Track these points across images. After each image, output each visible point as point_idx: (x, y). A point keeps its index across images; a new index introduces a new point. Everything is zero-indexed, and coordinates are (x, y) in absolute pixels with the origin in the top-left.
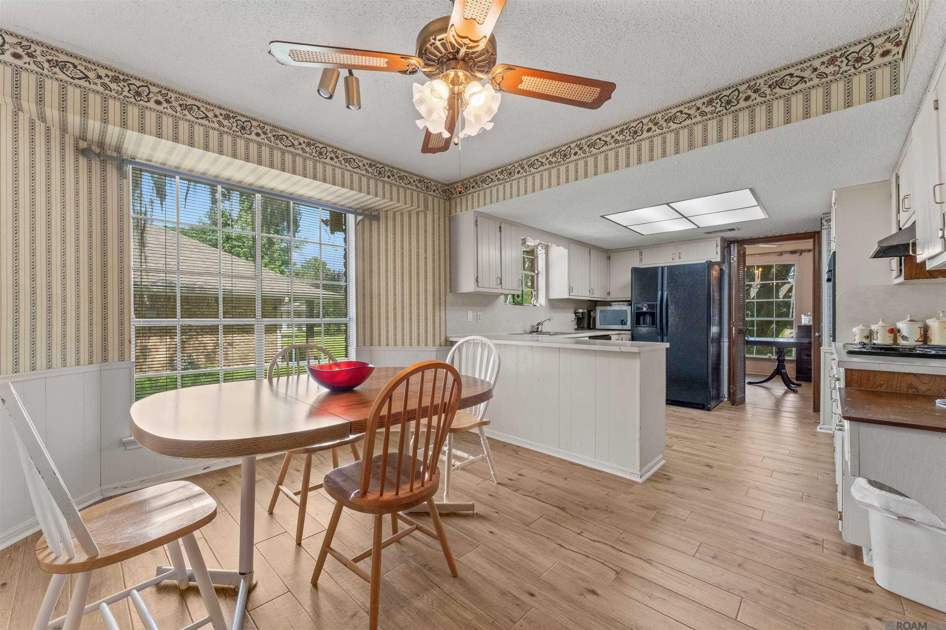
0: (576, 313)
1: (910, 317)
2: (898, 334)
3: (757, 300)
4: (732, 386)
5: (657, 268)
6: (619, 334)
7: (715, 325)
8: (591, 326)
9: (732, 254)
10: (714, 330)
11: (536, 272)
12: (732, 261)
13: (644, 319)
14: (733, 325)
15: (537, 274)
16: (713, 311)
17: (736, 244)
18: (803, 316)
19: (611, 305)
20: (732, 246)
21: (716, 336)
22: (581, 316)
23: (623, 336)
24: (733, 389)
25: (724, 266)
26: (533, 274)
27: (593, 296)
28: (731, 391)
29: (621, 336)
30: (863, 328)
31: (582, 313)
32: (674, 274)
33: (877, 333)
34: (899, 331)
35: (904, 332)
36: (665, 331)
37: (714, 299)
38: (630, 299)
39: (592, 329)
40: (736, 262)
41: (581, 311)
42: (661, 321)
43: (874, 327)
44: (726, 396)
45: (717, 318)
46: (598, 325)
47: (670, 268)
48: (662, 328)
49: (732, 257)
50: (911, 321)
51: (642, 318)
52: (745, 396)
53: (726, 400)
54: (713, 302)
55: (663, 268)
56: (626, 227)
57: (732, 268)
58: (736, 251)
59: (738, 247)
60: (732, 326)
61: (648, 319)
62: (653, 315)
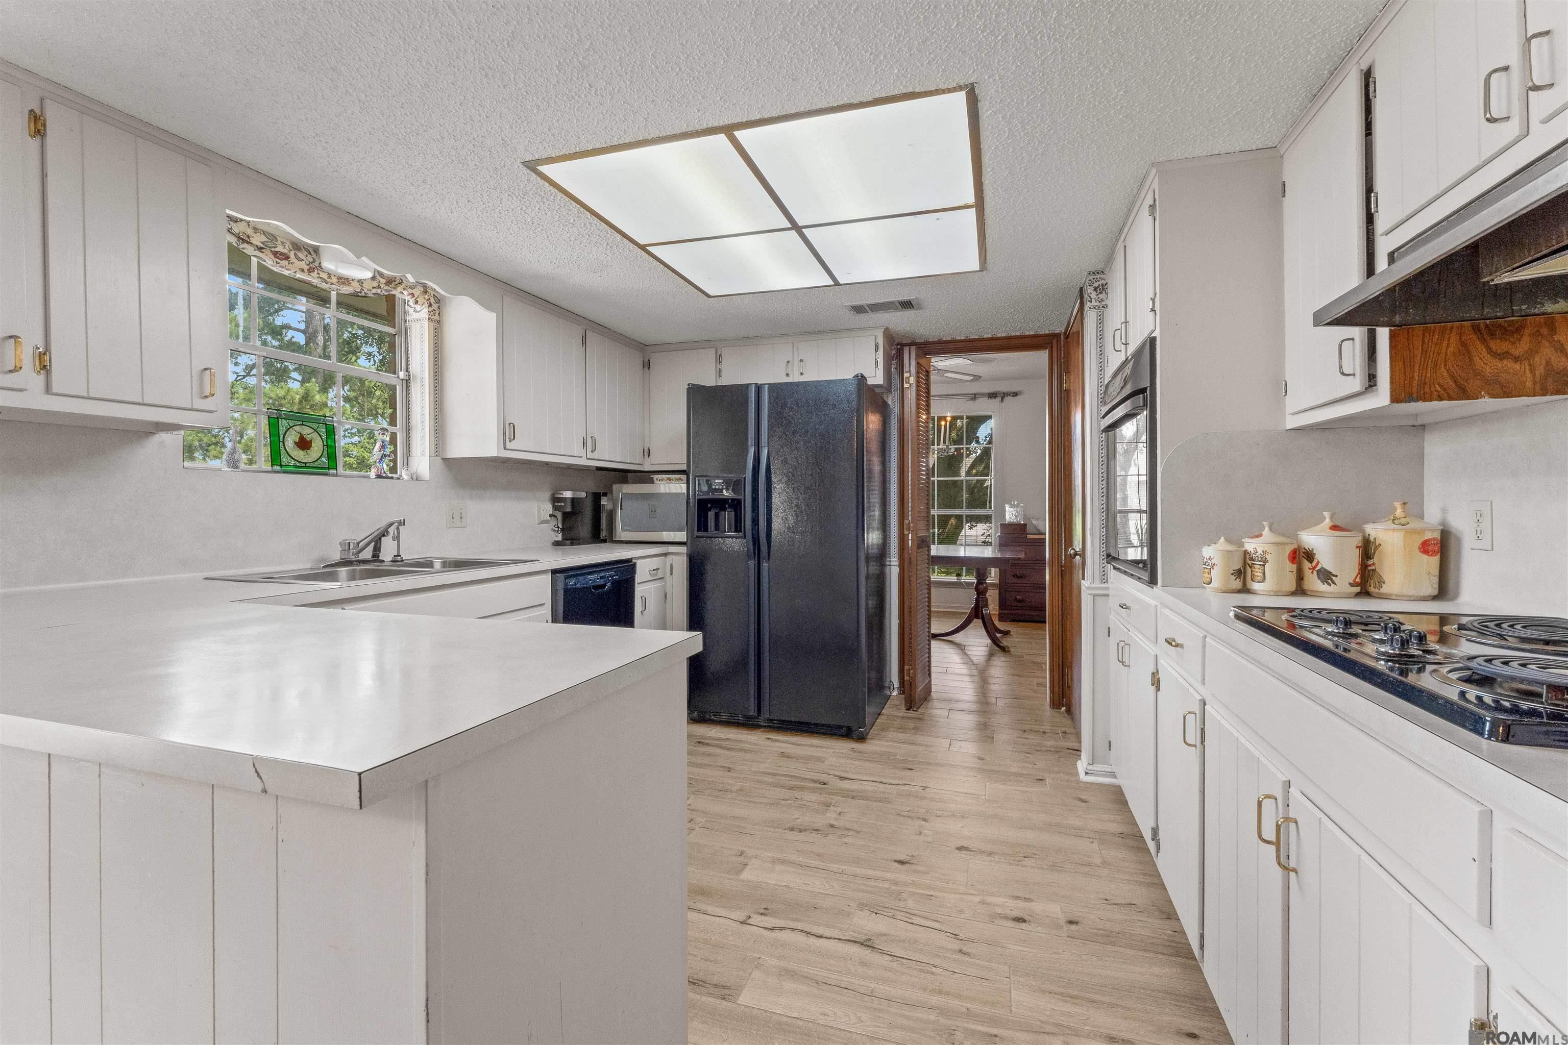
0: (555, 500)
1: (1332, 518)
2: (1307, 565)
3: (939, 479)
4: (906, 667)
5: (747, 386)
6: (665, 555)
7: (873, 529)
8: (603, 534)
9: (906, 368)
10: (873, 538)
11: (402, 375)
12: (906, 386)
13: (717, 516)
14: (908, 529)
15: (408, 381)
16: (869, 498)
17: (913, 348)
18: (1007, 507)
19: (652, 481)
20: (906, 351)
21: (874, 551)
22: (569, 509)
23: (674, 557)
24: (909, 675)
25: (891, 397)
26: (389, 378)
27: (596, 455)
28: (906, 678)
29: (669, 559)
30: (1229, 547)
31: (573, 500)
32: (784, 405)
33: (1265, 561)
34: (1309, 556)
35: (1325, 560)
36: (764, 548)
37: (870, 472)
38: (684, 467)
39: (604, 541)
40: (914, 389)
41: (568, 494)
42: (755, 521)
43: (1250, 545)
44: (896, 685)
45: (877, 513)
46: (621, 533)
47: (775, 388)
48: (756, 540)
49: (906, 375)
50: (1335, 528)
51: (711, 514)
52: (930, 681)
53: (895, 693)
54: (870, 478)
55: (759, 388)
56: (643, 248)
57: (906, 402)
58: (913, 363)
59: (917, 357)
60: (906, 532)
61: (728, 516)
62: (736, 505)
